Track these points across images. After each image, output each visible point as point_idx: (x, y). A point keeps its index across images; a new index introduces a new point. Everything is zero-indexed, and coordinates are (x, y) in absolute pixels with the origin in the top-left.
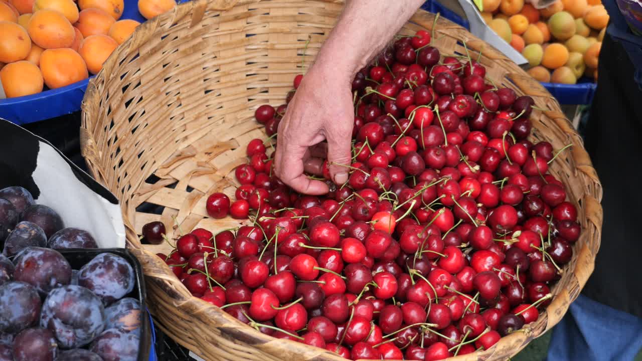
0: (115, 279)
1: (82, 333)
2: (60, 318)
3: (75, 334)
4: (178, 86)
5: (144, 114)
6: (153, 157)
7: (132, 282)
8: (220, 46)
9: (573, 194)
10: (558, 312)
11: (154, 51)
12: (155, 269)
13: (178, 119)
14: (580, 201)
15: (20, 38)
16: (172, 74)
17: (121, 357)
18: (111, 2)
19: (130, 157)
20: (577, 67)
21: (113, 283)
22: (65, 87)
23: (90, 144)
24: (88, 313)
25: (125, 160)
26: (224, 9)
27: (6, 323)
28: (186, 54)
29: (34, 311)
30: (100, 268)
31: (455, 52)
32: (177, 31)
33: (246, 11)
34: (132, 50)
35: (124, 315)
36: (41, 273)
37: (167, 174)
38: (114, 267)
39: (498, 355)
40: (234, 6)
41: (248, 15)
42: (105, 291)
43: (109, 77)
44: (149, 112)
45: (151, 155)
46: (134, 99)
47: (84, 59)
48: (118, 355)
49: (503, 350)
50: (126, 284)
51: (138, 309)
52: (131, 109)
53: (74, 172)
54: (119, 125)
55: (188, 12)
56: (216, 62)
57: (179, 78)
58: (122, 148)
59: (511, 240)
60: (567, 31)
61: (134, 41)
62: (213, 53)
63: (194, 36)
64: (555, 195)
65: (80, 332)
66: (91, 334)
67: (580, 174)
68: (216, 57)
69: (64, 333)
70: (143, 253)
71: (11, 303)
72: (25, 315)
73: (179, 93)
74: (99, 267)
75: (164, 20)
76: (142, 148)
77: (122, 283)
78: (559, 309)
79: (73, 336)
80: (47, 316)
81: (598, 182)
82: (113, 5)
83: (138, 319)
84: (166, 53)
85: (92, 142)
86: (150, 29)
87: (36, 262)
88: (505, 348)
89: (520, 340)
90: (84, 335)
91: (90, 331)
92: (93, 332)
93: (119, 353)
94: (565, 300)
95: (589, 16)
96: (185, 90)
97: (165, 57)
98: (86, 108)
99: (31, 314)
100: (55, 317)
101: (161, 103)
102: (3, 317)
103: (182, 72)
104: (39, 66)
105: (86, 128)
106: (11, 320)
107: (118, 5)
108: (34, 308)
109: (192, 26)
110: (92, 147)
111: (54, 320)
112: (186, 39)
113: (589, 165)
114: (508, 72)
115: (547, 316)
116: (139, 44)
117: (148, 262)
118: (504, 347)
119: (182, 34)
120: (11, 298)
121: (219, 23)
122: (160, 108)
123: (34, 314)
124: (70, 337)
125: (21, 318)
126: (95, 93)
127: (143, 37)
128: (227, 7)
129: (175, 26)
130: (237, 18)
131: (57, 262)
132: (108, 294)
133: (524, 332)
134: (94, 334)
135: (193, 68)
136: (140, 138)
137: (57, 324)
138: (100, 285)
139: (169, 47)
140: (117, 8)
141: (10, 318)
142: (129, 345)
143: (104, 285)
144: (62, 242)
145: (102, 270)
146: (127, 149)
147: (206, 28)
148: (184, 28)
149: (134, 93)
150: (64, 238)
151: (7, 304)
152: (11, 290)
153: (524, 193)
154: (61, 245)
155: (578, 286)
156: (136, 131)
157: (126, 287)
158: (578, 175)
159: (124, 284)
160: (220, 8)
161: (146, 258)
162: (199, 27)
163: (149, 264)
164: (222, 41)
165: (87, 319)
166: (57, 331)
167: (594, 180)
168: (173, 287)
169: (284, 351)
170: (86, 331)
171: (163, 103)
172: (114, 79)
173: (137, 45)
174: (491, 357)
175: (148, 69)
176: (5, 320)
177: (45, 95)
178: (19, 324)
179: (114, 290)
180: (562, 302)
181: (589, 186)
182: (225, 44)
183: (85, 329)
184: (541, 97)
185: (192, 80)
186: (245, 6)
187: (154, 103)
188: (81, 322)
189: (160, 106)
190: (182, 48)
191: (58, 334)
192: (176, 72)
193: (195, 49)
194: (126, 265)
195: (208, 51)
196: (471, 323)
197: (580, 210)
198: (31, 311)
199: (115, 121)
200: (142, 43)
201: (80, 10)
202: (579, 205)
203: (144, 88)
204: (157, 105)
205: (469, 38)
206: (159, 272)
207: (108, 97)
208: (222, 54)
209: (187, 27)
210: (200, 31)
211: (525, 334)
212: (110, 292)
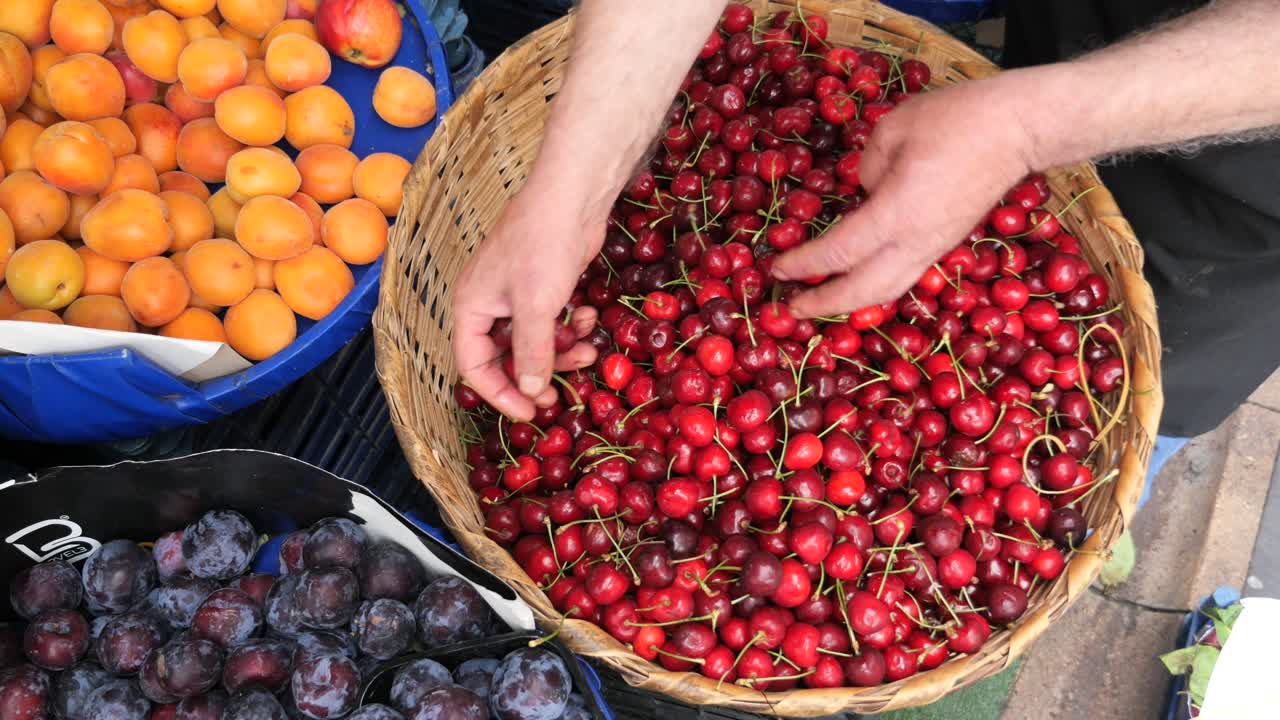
4: (475, 217)
8: (515, 132)
9: (1094, 255)
11: (435, 204)
14: (1108, 267)
15: (236, 266)
16: (463, 208)
23: (419, 454)
26: (510, 84)
28: (474, 171)
31: (865, 38)
33: (539, 68)
40: (523, 73)
41: (543, 72)
47: (338, 255)
56: (515, 156)
57: (473, 208)
62: (508, 145)
63: (478, 142)
67: (1102, 228)
68: (513, 149)
73: (478, 225)
74: (520, 689)
82: (340, 126)
84: (450, 191)
85: (421, 450)
86: (423, 181)
97: (450, 197)
98: (389, 387)
103: (474, 200)
105: (402, 423)
107: (346, 122)
109: (472, 132)
110: (423, 457)
112: (470, 153)
113: (1115, 215)
114: (953, 60)
115: (1120, 513)
119: (463, 150)
121: (506, 104)
128: (514, 79)
130: (529, 86)
135: (487, 183)
138: (532, 716)
140: (346, 126)
143: (536, 714)
144: (438, 620)
145: (526, 692)
147: (490, 119)
148: (463, 142)
150: (437, 613)
154: (438, 624)
155: (1150, 442)
158: (1099, 229)
160: (503, 86)
162: (482, 124)
164: (516, 124)
167: (1130, 241)
180: (1135, 482)
182: (521, 127)
185: (489, 199)
190: (466, 168)
192: (468, 202)
193: (485, 156)
194: (554, 666)
195: (500, 146)
197: (1111, 281)
202: (1108, 275)
205: (884, 16)
208: (520, 141)
209: (466, 138)
210: (484, 129)
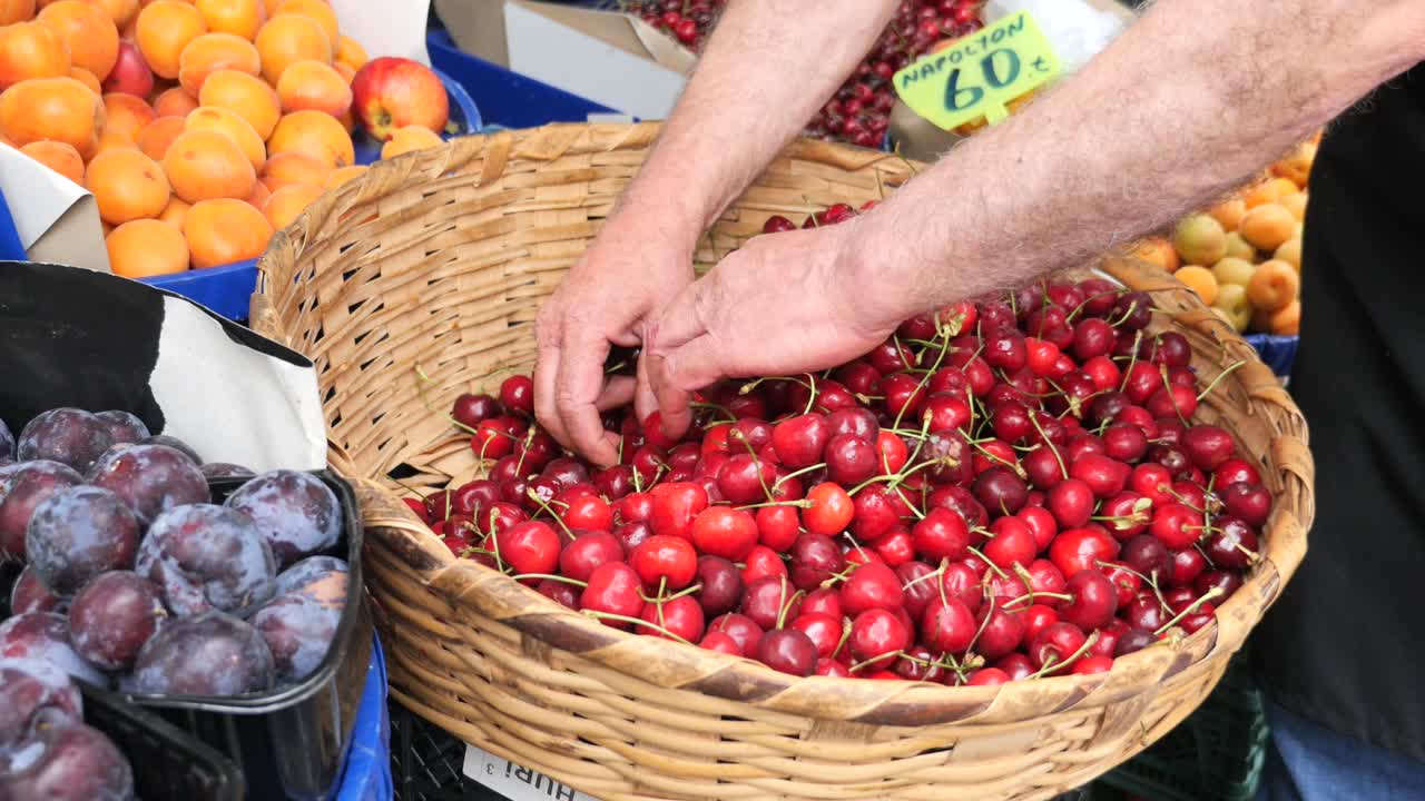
0: (300, 508)
1: (222, 591)
2: (176, 557)
3: (206, 594)
4: (454, 301)
5: (386, 340)
6: (403, 432)
7: (337, 524)
8: (537, 231)
9: (1249, 447)
10: (1239, 614)
11: (407, 217)
12: (384, 510)
13: (455, 369)
14: (1264, 461)
15: (148, 176)
16: (444, 273)
17: (301, 639)
18: (330, 147)
19: (357, 413)
20: (1236, 310)
21: (296, 515)
22: (230, 264)
24: (236, 547)
25: (345, 415)
26: (544, 156)
27: (60, 562)
28: (472, 239)
29: (120, 540)
30: (270, 486)
32: (454, 188)
33: (584, 194)
34: (363, 199)
35: (315, 580)
36: (146, 481)
37: (428, 465)
38: (298, 485)
39: (1118, 685)
40: (564, 154)
41: (590, 175)
42: (277, 530)
43: (316, 234)
44: (395, 339)
45: (401, 428)
46: (366, 303)
48: (296, 637)
49: (1126, 675)
50: (322, 522)
51: (345, 572)
52: (360, 318)
53: (229, 335)
54: (334, 340)
55: (476, 154)
56: (529, 266)
57: (458, 284)
58: (339, 389)
59: (1130, 516)
60: (1209, 247)
61: (370, 182)
62: (525, 246)
63: (488, 206)
64: (1213, 443)
65: (216, 588)
66: (241, 596)
67: (1259, 409)
68: (529, 255)
69: (183, 595)
70: (361, 484)
71: (71, 519)
72: (101, 544)
73: (457, 316)
75: (429, 160)
76: (380, 406)
77: (315, 516)
78: (1240, 609)
79: (203, 603)
80: (149, 556)
81: (1295, 410)
82: (334, 152)
83: (345, 589)
84: (432, 227)
85: (271, 311)
86: (401, 168)
87: (135, 461)
88: (1131, 671)
89: (1162, 659)
90: (223, 596)
91: (239, 590)
92: (246, 592)
93: (299, 633)
94: (1251, 594)
95: (1251, 224)
96: (470, 310)
97: (429, 235)
98: (265, 263)
99: (115, 546)
100: (164, 556)
101: (420, 325)
102: (54, 548)
103: (461, 275)
104: (183, 233)
106: (71, 553)
108: (121, 535)
109: (482, 185)
110: (271, 319)
111: (163, 563)
112: (473, 210)
115: (1217, 624)
116: (378, 191)
117: (371, 499)
118: (1129, 668)
119: (463, 196)
120: (74, 509)
121: (534, 187)
122: (418, 337)
123: (121, 547)
124: (195, 604)
125: (93, 550)
126: (285, 244)
127: (387, 178)
128: (551, 154)
129: (450, 176)
130: (569, 180)
131: (178, 464)
132: (283, 537)
133: (1168, 644)
134: (246, 598)
135: (484, 268)
136: (377, 385)
137: (170, 573)
138: (268, 519)
139: (436, 215)
140: (341, 157)
141: (68, 548)
142: (322, 620)
143: (274, 518)
145: (274, 490)
146: (350, 397)
147: (510, 193)
148: (465, 185)
149: (365, 290)
151: (64, 520)
152: (76, 496)
153: (1150, 441)
155: (1277, 574)
156: (368, 368)
157: (323, 528)
158: (1255, 411)
159: (318, 519)
160: (536, 155)
161: (367, 493)
162: (497, 188)
163: (373, 502)
164: (541, 222)
165: (233, 560)
166: (170, 587)
167: (1289, 409)
168: (421, 544)
169: (653, 660)
170: (230, 587)
171: (426, 327)
172: (326, 245)
173: (374, 191)
174: (1100, 687)
175: (395, 250)
176: (59, 554)
177: (192, 275)
178: (89, 564)
179: (296, 530)
180: (1246, 599)
181: (1279, 424)
182: (547, 230)
183: (230, 581)
184: (1168, 289)
185: (482, 293)
186: (586, 156)
187: (406, 324)
188: (220, 564)
189: (417, 332)
190: (463, 224)
191: (171, 595)
192: (453, 271)
193: (489, 232)
194: (324, 488)
195: (513, 240)
196: (1055, 640)
198: (115, 539)
199: (327, 332)
200: (383, 190)
201: (268, 157)
202: (1263, 465)
203: (387, 286)
204: (414, 328)
206: (393, 514)
207: (312, 275)
208: (541, 250)
209: (471, 185)
210: (497, 196)
211: (1172, 646)
212: (289, 532)
